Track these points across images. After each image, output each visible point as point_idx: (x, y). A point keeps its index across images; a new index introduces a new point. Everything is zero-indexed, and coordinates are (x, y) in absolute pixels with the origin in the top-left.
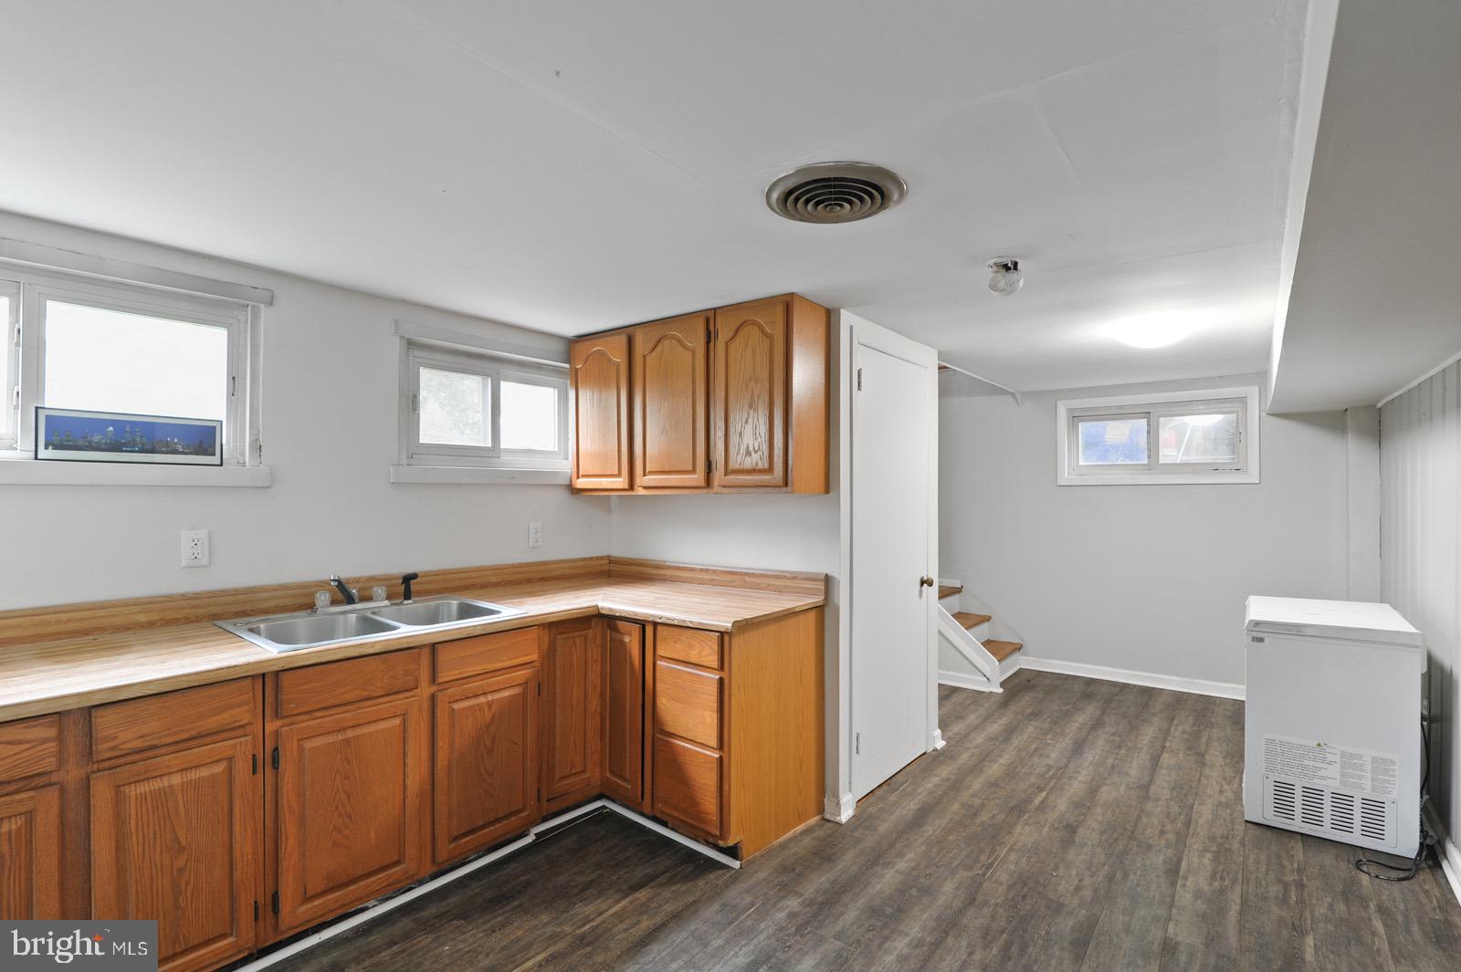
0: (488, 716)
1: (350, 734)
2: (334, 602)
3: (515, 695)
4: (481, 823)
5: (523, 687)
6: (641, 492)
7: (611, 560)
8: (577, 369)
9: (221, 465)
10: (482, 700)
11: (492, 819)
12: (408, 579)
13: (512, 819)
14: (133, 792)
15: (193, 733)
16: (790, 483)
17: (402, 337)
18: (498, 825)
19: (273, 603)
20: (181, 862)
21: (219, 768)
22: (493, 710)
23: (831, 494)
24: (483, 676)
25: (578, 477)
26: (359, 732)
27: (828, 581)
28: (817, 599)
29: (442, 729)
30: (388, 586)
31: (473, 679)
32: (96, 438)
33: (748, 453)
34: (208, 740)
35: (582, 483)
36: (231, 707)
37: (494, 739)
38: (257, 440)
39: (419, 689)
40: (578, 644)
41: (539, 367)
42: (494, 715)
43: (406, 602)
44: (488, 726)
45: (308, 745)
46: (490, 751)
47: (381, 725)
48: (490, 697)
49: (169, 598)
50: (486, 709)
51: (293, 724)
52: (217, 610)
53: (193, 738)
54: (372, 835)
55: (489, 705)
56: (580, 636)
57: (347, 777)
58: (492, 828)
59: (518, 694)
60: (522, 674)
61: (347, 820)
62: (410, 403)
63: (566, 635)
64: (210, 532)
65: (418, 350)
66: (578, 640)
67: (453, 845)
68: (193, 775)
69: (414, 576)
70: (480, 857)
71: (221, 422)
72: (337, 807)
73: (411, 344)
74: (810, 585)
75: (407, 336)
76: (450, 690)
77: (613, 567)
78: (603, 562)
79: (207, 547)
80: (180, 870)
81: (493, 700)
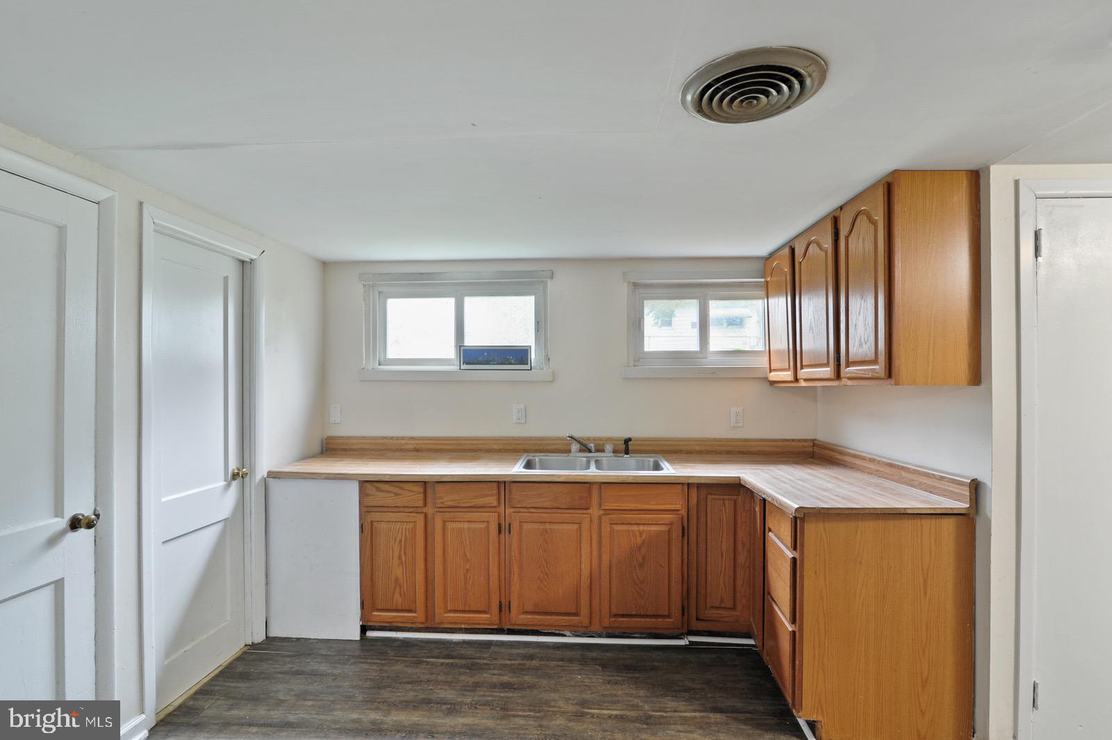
0: (639, 541)
1: (547, 526)
2: (581, 451)
3: (661, 531)
4: (634, 613)
5: (669, 526)
6: (803, 384)
7: (814, 443)
8: (767, 282)
9: (531, 369)
10: (635, 528)
11: (642, 613)
12: (627, 441)
13: (660, 620)
14: (450, 526)
15: (472, 504)
16: (893, 375)
17: (629, 282)
18: (648, 620)
19: (553, 447)
20: (467, 566)
21: (483, 526)
22: (644, 537)
23: (983, 386)
24: (639, 512)
25: (770, 372)
26: (552, 526)
27: (976, 487)
28: (963, 505)
29: (605, 541)
30: (614, 445)
31: (628, 512)
32: (480, 359)
33: (861, 345)
34: (480, 510)
35: (774, 376)
36: (487, 496)
37: (644, 558)
38: (547, 355)
39: (591, 509)
40: (727, 505)
41: (742, 285)
42: (644, 541)
43: (626, 456)
44: (640, 548)
45: (525, 526)
46: (641, 565)
47: (565, 526)
48: (641, 528)
49: (507, 439)
50: (638, 534)
51: (519, 512)
52: (527, 447)
53: (472, 507)
54: (560, 591)
55: (641, 534)
56: (729, 500)
57: (545, 551)
58: (643, 620)
59: (664, 531)
60: (669, 517)
61: (545, 576)
62: (636, 326)
63: (716, 497)
64: (525, 406)
65: (641, 290)
66: (727, 502)
67: (613, 619)
68: (473, 526)
69: (630, 439)
70: (643, 638)
71: (530, 346)
72: (540, 566)
73: (636, 285)
74: (955, 488)
75: (632, 281)
76: (611, 516)
77: (816, 450)
78: (806, 444)
79: (524, 413)
80: (468, 570)
81: (643, 531)
